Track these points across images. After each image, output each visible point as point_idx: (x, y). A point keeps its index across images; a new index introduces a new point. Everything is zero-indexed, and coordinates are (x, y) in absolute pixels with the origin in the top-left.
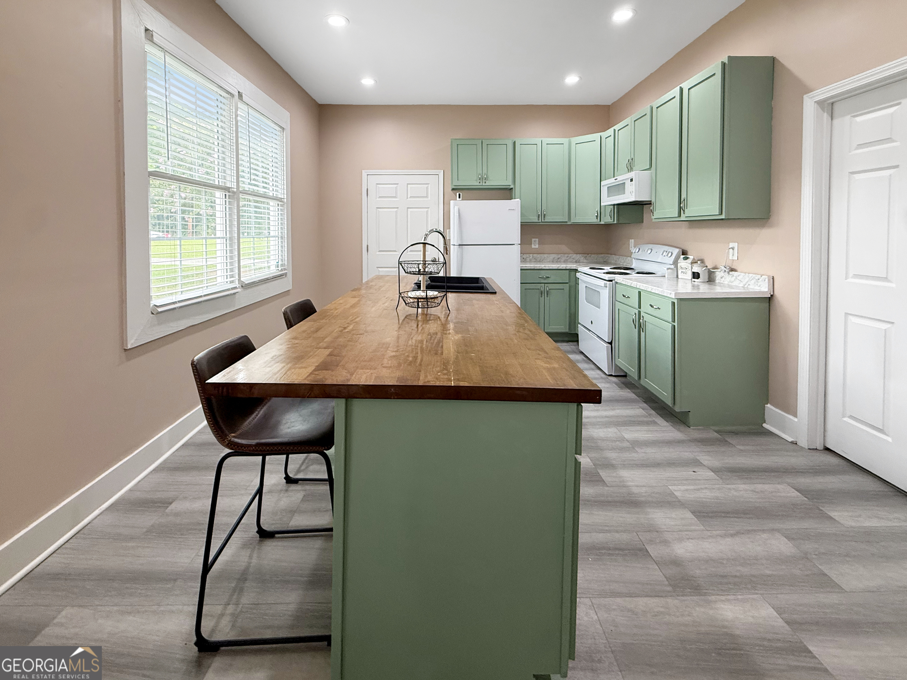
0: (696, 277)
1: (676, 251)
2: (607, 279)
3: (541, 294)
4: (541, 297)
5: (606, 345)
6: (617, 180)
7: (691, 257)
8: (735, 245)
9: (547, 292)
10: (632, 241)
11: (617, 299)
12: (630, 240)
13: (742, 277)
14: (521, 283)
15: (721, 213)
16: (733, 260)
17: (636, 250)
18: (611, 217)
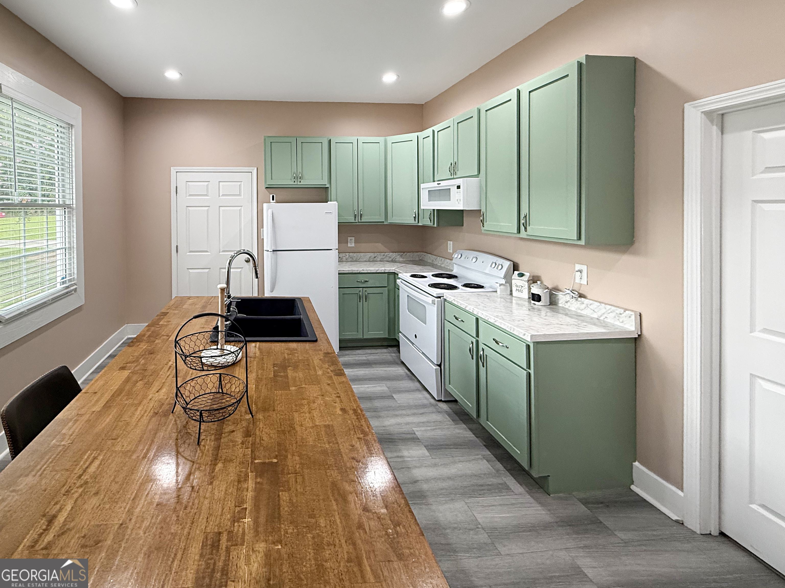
0: (536, 299)
1: (507, 264)
2: (435, 296)
3: (360, 299)
4: (360, 302)
5: (435, 368)
6: (440, 185)
7: (527, 274)
8: (584, 268)
9: (366, 296)
10: (450, 244)
11: (446, 318)
12: (449, 242)
13: (596, 307)
14: (339, 288)
15: (579, 238)
16: (581, 284)
17: (458, 256)
18: (431, 221)
